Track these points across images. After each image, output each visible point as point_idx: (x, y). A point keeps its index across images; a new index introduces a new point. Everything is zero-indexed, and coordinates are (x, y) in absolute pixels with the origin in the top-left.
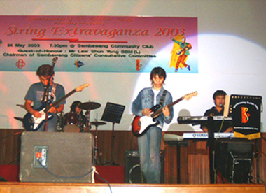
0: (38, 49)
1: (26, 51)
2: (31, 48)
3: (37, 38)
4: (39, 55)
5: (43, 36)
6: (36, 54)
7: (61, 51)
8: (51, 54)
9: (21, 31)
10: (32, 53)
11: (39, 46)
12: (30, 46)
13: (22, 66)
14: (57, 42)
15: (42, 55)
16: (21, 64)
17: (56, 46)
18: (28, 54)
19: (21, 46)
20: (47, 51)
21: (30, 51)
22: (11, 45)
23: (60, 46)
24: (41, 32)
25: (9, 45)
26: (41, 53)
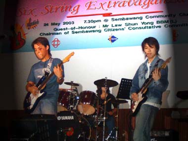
0: (72, 26)
1: (61, 29)
2: (65, 26)
3: (72, 15)
4: (73, 33)
5: (77, 12)
6: (70, 31)
7: (94, 27)
8: (85, 30)
9: (57, 9)
10: (66, 31)
11: (73, 23)
12: (64, 23)
13: (58, 45)
14: (90, 18)
15: (76, 32)
16: (56, 43)
17: (90, 22)
18: (63, 32)
19: (56, 24)
20: (81, 28)
21: (64, 29)
22: (47, 25)
23: (94, 22)
24: (76, 9)
25: (46, 25)
26: (76, 30)
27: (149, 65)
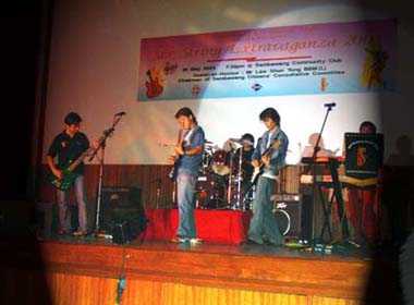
0: (213, 71)
1: (202, 75)
2: (206, 72)
3: (213, 59)
4: (214, 79)
5: (219, 56)
6: (211, 77)
7: (237, 73)
8: (227, 76)
9: (197, 51)
10: (207, 77)
11: (214, 68)
12: (205, 69)
14: (233, 63)
15: (218, 79)
16: (196, 91)
17: (232, 67)
18: (203, 78)
19: (196, 69)
20: (223, 74)
21: (205, 75)
23: (237, 67)
25: (185, 70)
27: (270, 135)
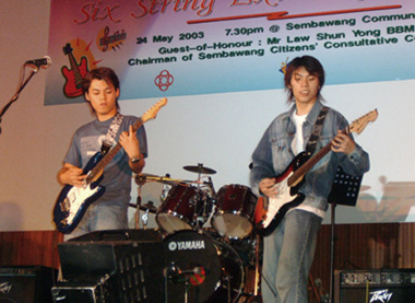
0: (199, 42)
1: (176, 50)
2: (184, 43)
3: (198, 18)
4: (202, 57)
6: (196, 53)
7: (249, 44)
8: (228, 50)
9: (165, 5)
10: (187, 54)
11: (202, 35)
12: (182, 37)
13: (168, 85)
15: (209, 56)
16: (164, 80)
17: (238, 31)
18: (179, 55)
19: (165, 39)
20: (220, 46)
21: (182, 50)
22: (145, 40)
23: (247, 31)
24: (207, 4)
25: (142, 41)
26: (207, 52)
